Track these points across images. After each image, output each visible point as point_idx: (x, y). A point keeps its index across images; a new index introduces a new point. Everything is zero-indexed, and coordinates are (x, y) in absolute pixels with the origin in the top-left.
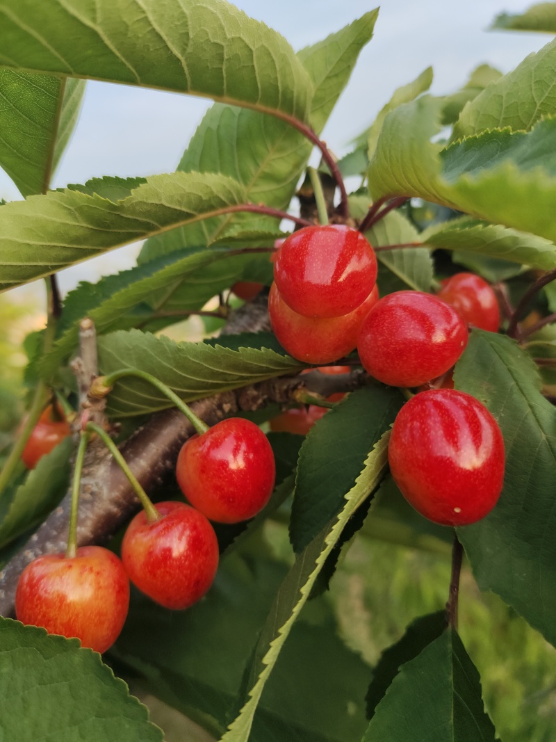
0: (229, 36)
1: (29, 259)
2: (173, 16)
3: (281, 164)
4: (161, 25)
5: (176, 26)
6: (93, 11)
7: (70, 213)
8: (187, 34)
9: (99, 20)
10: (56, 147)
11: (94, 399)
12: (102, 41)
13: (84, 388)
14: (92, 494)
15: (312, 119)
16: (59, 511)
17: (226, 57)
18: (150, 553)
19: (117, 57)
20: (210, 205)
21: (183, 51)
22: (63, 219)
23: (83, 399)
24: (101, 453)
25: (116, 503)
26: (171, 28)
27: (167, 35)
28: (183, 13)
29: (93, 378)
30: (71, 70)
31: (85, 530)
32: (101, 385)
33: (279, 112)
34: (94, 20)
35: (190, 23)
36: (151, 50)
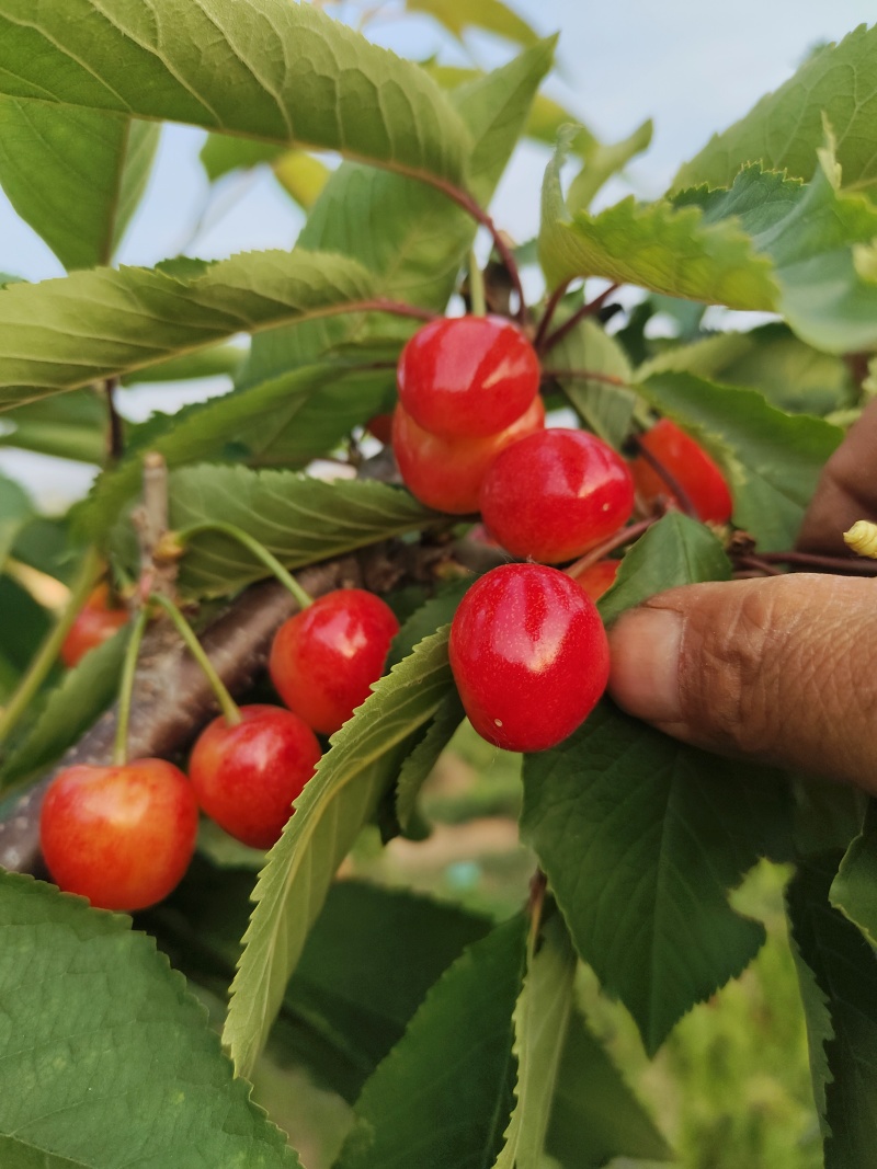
0: (341, 67)
1: (71, 354)
2: (262, 39)
3: (431, 249)
4: (245, 50)
5: (266, 53)
6: (154, 31)
7: (126, 295)
8: (282, 64)
9: (161, 43)
10: (117, 218)
11: (161, 563)
12: (167, 70)
13: (148, 549)
14: (155, 693)
15: (474, 185)
16: (108, 717)
17: (338, 95)
18: (226, 762)
19: (188, 91)
20: (323, 297)
21: (279, 85)
22: (116, 303)
23: (147, 564)
24: (169, 638)
25: (186, 707)
26: (260, 55)
27: (255, 64)
28: (275, 36)
29: (161, 534)
30: (129, 107)
31: (143, 742)
32: (171, 545)
33: (423, 173)
34: (155, 43)
35: (285, 49)
36: (234, 83)
